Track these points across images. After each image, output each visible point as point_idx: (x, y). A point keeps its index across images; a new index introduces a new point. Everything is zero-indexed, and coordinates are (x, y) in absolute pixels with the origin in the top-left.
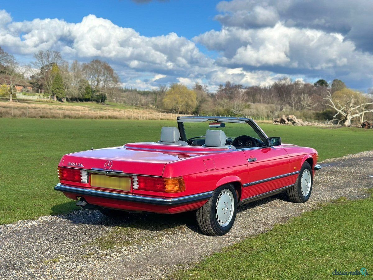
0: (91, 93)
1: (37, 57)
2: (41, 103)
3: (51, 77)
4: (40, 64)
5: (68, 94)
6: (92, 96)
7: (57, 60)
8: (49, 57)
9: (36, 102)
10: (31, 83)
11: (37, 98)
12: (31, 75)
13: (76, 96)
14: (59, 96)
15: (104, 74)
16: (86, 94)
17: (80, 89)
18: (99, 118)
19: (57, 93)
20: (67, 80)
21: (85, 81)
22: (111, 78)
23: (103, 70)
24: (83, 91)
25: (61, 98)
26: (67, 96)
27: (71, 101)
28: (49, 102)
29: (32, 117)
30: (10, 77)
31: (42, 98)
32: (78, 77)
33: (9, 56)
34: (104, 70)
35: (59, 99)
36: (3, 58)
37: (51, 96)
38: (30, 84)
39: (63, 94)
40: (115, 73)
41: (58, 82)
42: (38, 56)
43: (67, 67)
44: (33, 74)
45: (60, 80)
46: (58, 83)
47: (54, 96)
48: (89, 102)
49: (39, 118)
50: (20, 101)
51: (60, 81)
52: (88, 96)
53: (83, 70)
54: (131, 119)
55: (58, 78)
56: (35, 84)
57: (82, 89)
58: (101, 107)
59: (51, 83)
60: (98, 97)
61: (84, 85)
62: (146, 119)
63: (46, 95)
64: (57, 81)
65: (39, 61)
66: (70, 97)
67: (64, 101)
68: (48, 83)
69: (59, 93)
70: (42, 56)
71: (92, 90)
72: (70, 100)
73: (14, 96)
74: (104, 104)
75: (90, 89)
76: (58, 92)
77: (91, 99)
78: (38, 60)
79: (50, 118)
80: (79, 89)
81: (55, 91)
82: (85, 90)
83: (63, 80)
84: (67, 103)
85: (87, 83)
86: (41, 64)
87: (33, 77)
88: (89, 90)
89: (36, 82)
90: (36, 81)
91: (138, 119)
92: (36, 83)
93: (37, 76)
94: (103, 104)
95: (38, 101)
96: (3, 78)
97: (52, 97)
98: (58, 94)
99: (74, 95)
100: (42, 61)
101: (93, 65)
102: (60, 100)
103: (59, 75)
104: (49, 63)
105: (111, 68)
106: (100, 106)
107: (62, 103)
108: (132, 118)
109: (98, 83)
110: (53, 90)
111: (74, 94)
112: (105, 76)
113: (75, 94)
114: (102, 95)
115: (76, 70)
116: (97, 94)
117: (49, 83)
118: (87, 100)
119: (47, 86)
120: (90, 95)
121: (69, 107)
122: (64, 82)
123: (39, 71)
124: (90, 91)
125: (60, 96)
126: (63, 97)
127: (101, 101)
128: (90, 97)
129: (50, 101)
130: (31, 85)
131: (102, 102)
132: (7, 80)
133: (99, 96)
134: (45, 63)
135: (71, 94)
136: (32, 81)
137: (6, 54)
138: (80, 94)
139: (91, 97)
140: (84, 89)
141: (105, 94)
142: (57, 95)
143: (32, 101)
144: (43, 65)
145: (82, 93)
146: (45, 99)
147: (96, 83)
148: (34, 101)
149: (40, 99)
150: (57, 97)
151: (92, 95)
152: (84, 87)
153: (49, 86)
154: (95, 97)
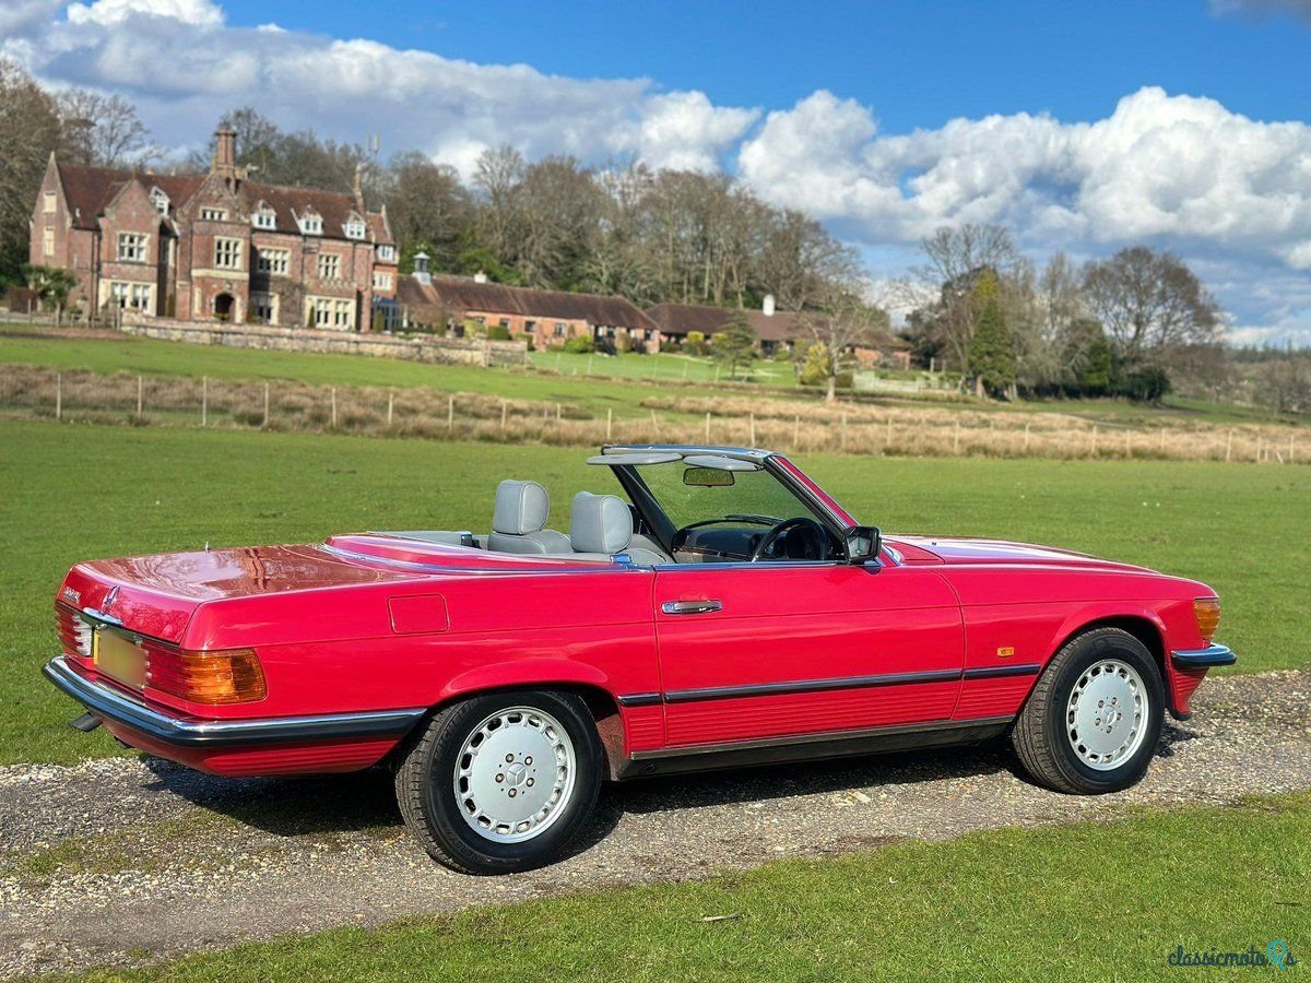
0: (1110, 366)
1: (929, 251)
2: (929, 403)
3: (971, 315)
4: (939, 274)
5: (1025, 374)
6: (1114, 378)
7: (997, 256)
8: (972, 247)
9: (915, 402)
10: (907, 338)
11: (920, 388)
12: (909, 310)
13: (1052, 380)
14: (991, 380)
15: (1163, 297)
16: (1090, 372)
17: (1070, 355)
18: (1094, 457)
19: (987, 369)
20: (1024, 324)
21: (1090, 326)
22: (1189, 309)
23: (1159, 283)
24: (1082, 361)
25: (999, 387)
26: (1022, 380)
27: (1036, 397)
28: (957, 401)
29: (857, 453)
30: (832, 319)
31: (934, 389)
32: (1065, 312)
33: (843, 251)
34: (1163, 283)
35: (993, 389)
36: (825, 259)
37: (968, 379)
38: (902, 340)
39: (1007, 372)
40: (1206, 293)
41: (989, 332)
42: (935, 247)
43: (1028, 278)
44: (916, 308)
45: (997, 324)
46: (991, 336)
47: (975, 379)
48: (1102, 401)
49: (880, 453)
50: (863, 399)
51: (997, 329)
52: (1099, 378)
53: (1088, 285)
54: (1223, 459)
55: (989, 319)
56: (920, 341)
57: (1077, 355)
58: (1142, 417)
59: (968, 335)
60: (1138, 379)
61: (1083, 339)
62: (1287, 462)
63: (952, 377)
64: (987, 330)
65: (938, 264)
66: (1033, 382)
67: (1010, 398)
68: (959, 335)
69: (993, 368)
70: (946, 244)
71: (1113, 356)
72: (1032, 392)
73: (844, 382)
74: (1159, 405)
75: (1105, 352)
76: (988, 366)
77: (1108, 389)
78: (935, 260)
79: (917, 455)
80: (1068, 355)
81: (981, 361)
82: (1089, 357)
83: (1007, 325)
84: (1020, 404)
85: (1096, 331)
86: (942, 273)
87: (914, 318)
88: (1104, 356)
89: (924, 335)
90: (925, 332)
91: (1253, 461)
92: (924, 339)
93: (927, 312)
94: (1155, 407)
95: (920, 399)
96: (809, 324)
97: (969, 384)
98: (991, 371)
99: (1045, 375)
100: (947, 262)
101: (1122, 268)
102: (996, 393)
103: (996, 309)
104: (968, 266)
105: (1189, 275)
106: (1137, 414)
107: (1002, 404)
108: (1228, 456)
109: (1138, 330)
110: (974, 358)
111: (1048, 371)
112: (1170, 303)
113: (1051, 371)
114: (1150, 372)
115: (1059, 288)
116: (1130, 372)
117: (964, 336)
118: (1095, 392)
119: (957, 347)
120: (1105, 373)
121: (1017, 419)
122: (1011, 332)
123: (936, 297)
124: (1105, 359)
125: (996, 380)
126: (1007, 385)
127: (1146, 394)
128: (1107, 381)
129: (962, 398)
130: (908, 344)
131: (1152, 400)
132: (821, 329)
133: (1141, 376)
134: (954, 269)
135: (1037, 370)
136: (911, 332)
137: (834, 246)
138: (1070, 370)
139: (1111, 381)
140: (1083, 353)
141: (1164, 368)
142: (988, 378)
143: (901, 397)
144: (948, 277)
145: (1077, 369)
146: (947, 391)
147: (1131, 331)
148: (908, 398)
149: (930, 391)
150: (986, 384)
151: (1114, 373)
152: (1084, 346)
153: (961, 345)
154: (1126, 379)
